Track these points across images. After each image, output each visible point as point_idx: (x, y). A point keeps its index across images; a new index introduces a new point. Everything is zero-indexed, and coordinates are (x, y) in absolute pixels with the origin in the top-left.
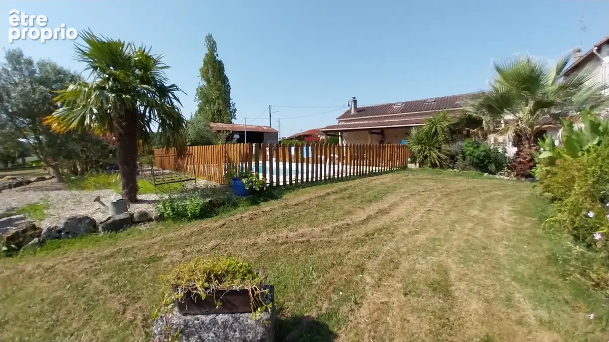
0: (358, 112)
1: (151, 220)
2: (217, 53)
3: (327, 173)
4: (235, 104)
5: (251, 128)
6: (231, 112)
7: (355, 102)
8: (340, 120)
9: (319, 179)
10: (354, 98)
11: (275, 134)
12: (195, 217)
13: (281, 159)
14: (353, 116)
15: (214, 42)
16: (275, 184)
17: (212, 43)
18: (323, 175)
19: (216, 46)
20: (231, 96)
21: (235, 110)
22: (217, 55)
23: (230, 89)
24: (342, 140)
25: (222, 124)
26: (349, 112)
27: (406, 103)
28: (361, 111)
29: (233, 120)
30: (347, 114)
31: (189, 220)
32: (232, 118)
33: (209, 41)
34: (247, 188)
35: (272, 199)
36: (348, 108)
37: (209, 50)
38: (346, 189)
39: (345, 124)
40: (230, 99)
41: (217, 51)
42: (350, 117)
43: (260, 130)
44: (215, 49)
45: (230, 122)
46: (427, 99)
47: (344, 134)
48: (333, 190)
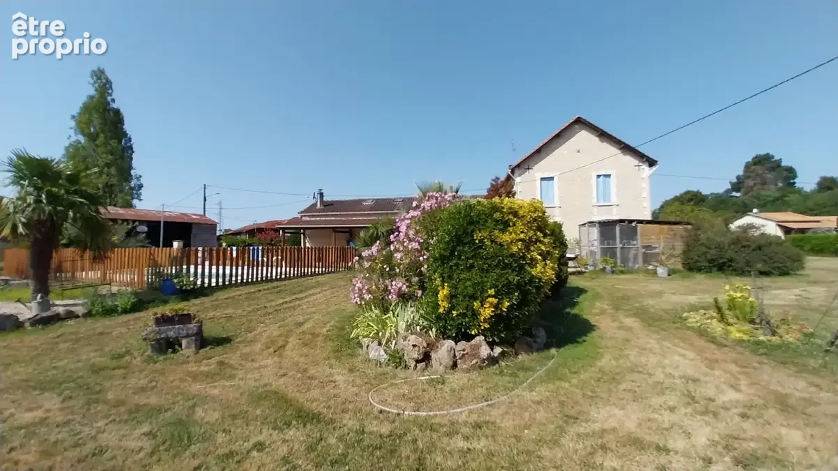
0: (325, 206)
1: (78, 317)
2: (113, 97)
3: (264, 275)
4: (141, 176)
5: (170, 216)
6: (132, 189)
7: (321, 195)
8: (303, 214)
9: (255, 280)
10: (321, 190)
11: (212, 226)
12: (125, 311)
13: (214, 262)
14: (319, 211)
15: (108, 82)
16: (206, 285)
17: (104, 81)
18: (260, 276)
19: (111, 86)
20: (135, 163)
21: (141, 186)
22: (113, 100)
23: (133, 152)
24: (305, 238)
25: (115, 208)
26: (314, 205)
27: (377, 201)
28: (329, 206)
29: (135, 202)
30: (312, 208)
31: (119, 315)
32: (133, 199)
33: (99, 79)
34: (178, 287)
35: (203, 296)
36: (314, 201)
37: (96, 90)
38: (278, 287)
39: (309, 219)
40: (130, 168)
41: (113, 94)
42: (314, 212)
43: (186, 220)
44: (110, 91)
45: (129, 205)
46: (397, 198)
47: (307, 232)
48: (265, 288)
